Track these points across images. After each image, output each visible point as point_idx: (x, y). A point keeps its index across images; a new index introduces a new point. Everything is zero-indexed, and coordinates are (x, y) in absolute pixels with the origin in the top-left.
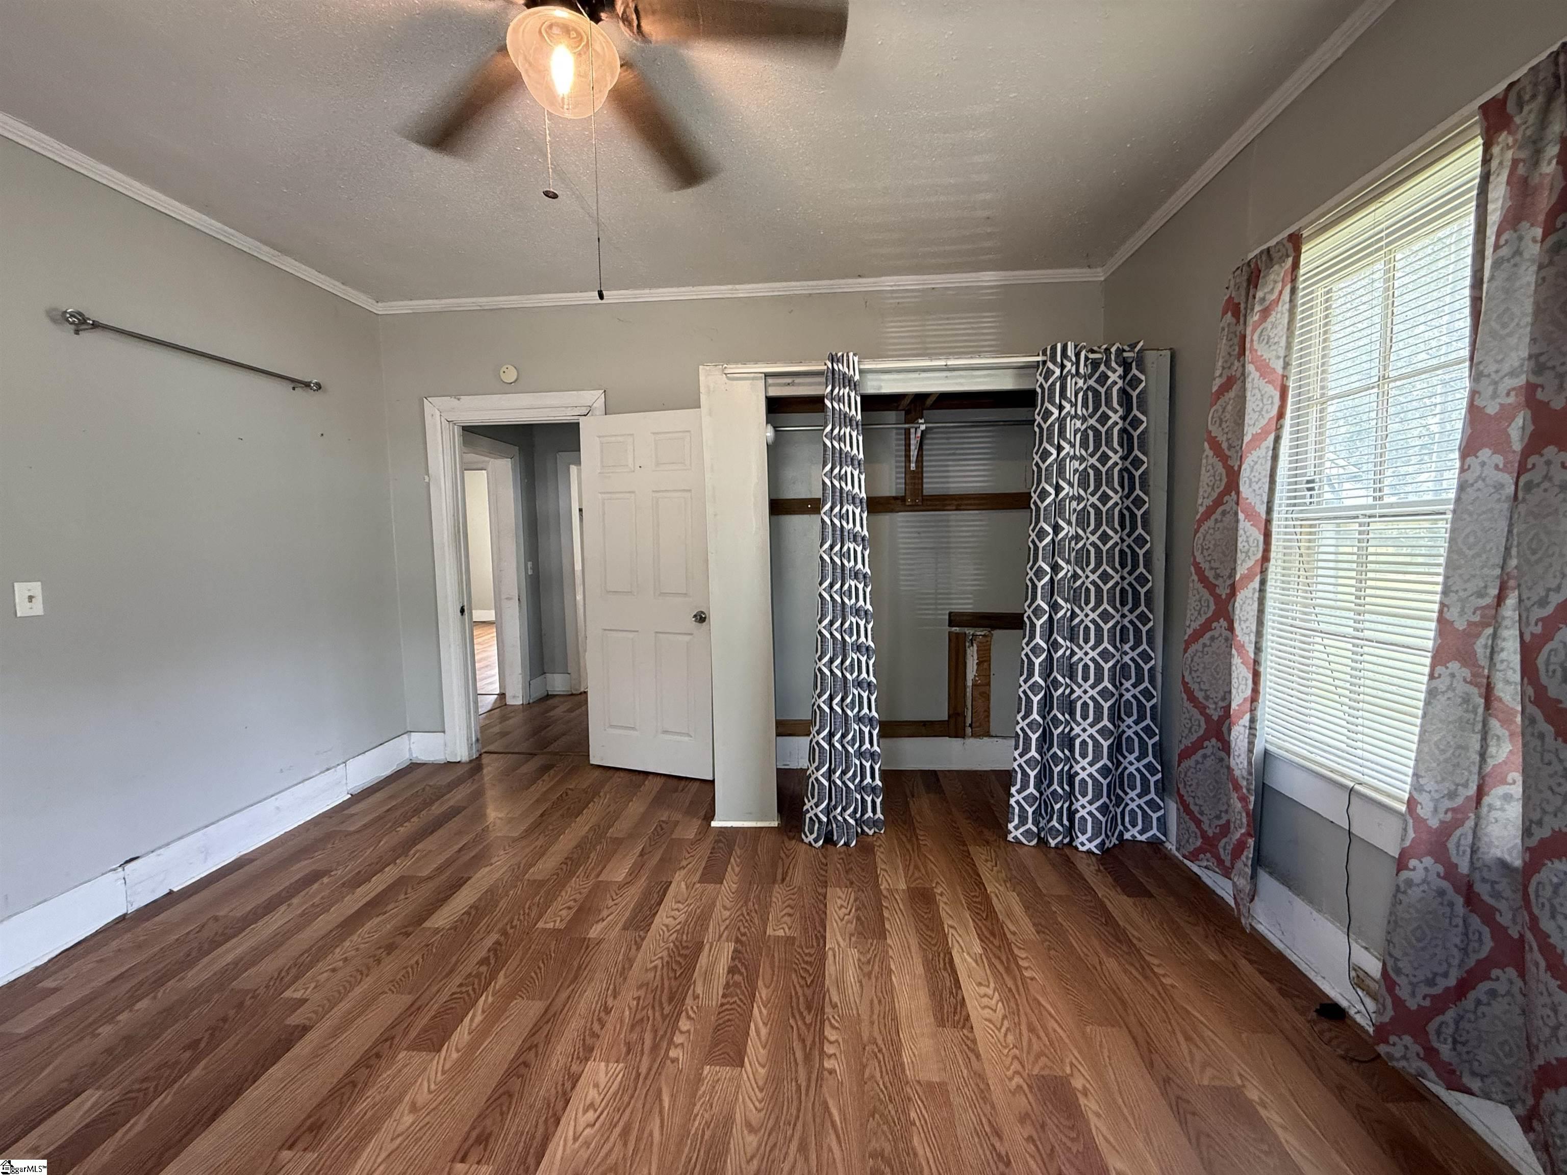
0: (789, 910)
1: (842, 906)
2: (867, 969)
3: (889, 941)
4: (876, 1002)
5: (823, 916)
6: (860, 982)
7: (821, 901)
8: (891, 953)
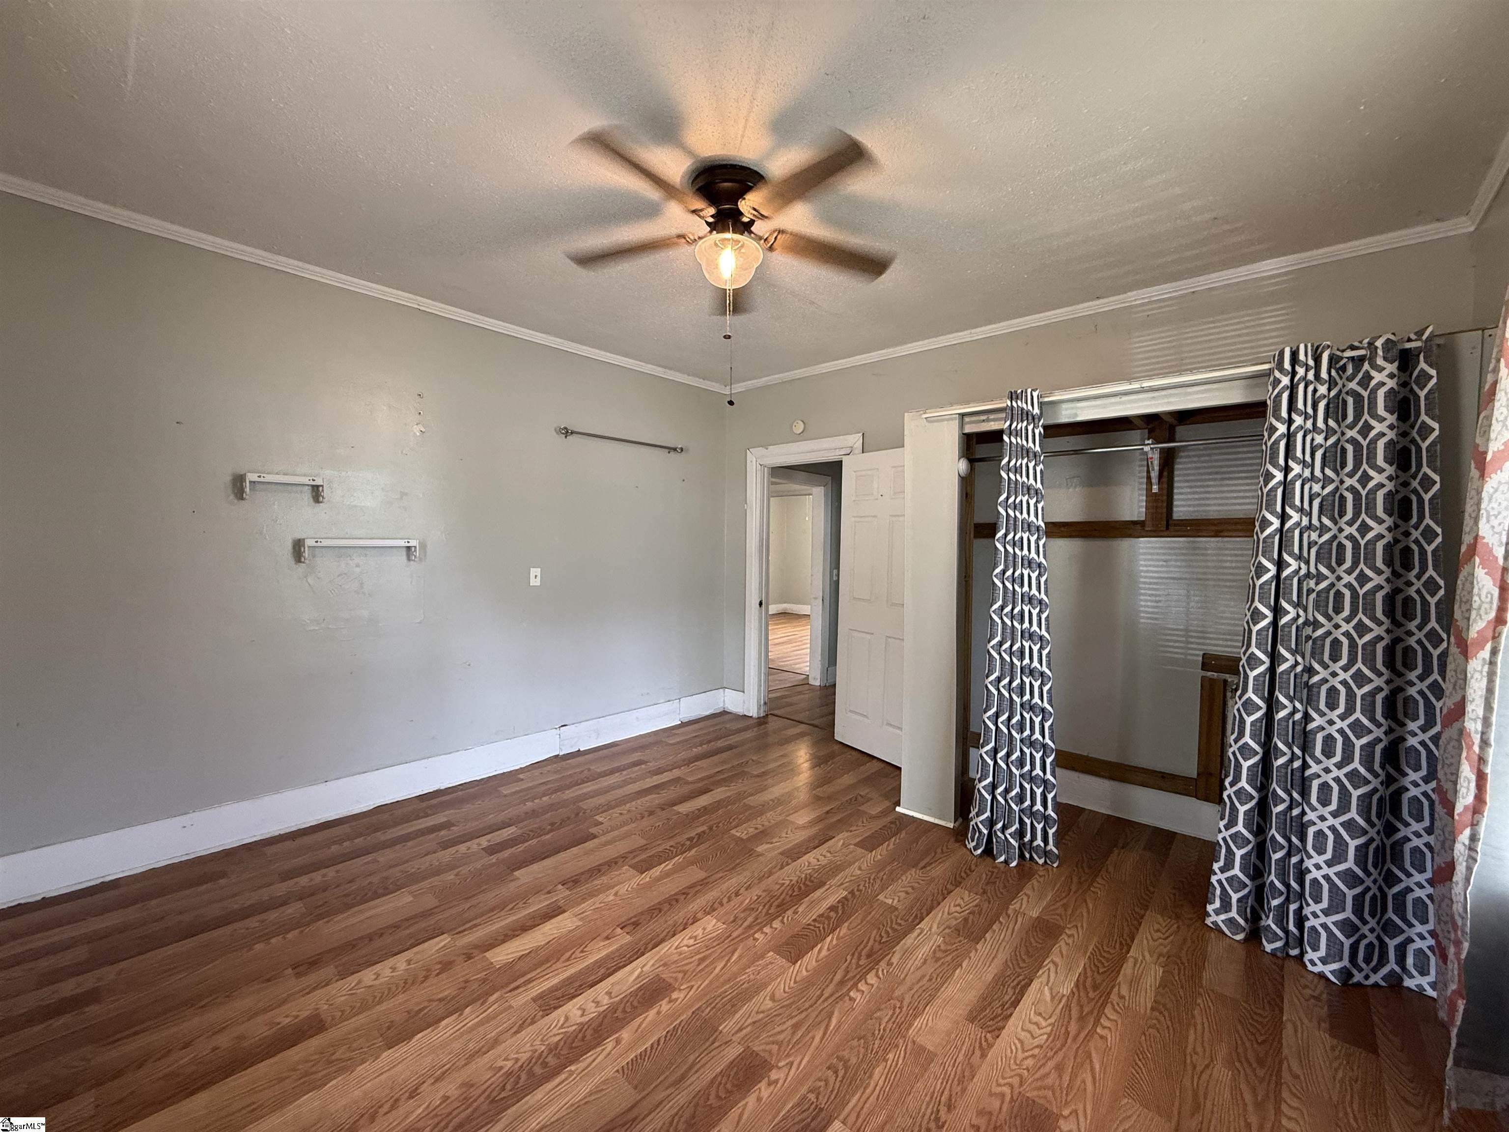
0: (910, 890)
1: (959, 905)
2: (939, 954)
3: (979, 946)
4: (927, 978)
5: (935, 905)
6: (925, 960)
7: (943, 894)
8: (972, 954)
